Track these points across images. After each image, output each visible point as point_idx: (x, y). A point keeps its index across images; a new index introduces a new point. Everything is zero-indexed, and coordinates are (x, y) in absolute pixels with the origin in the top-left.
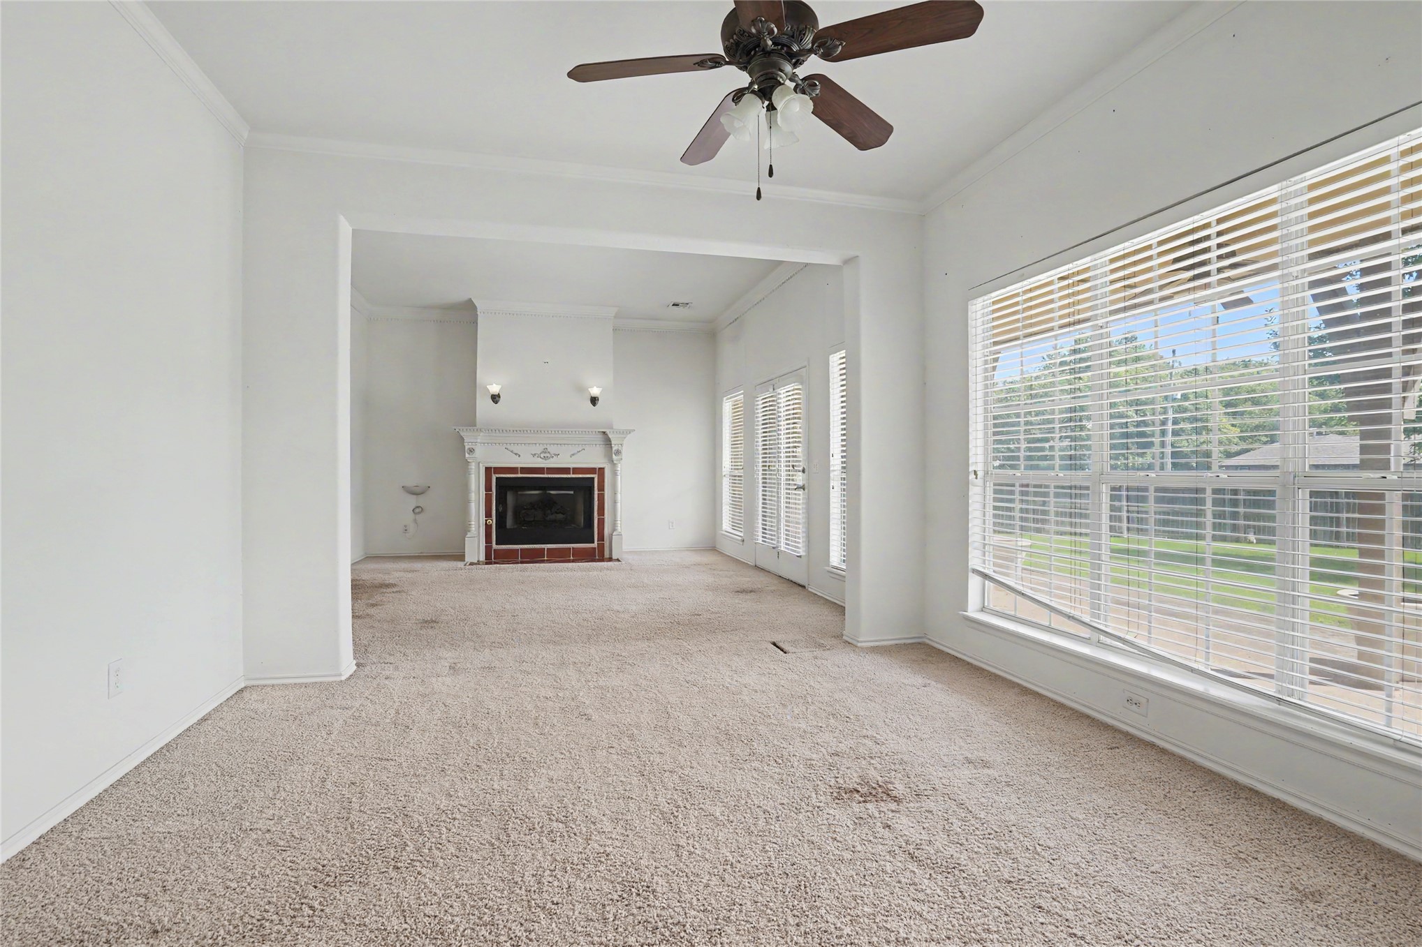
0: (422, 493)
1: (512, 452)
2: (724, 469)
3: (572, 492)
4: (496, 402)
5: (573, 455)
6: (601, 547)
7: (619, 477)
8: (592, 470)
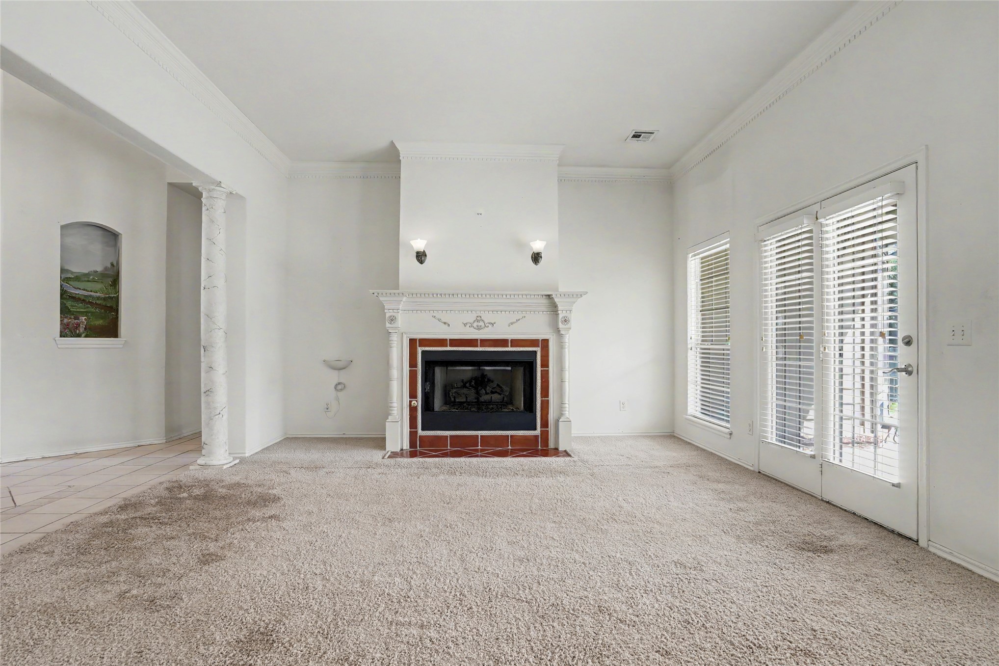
0: (344, 368)
1: (439, 320)
2: (689, 341)
3: (509, 368)
4: (421, 262)
5: (512, 324)
6: (545, 435)
7: (567, 350)
8: (534, 343)
